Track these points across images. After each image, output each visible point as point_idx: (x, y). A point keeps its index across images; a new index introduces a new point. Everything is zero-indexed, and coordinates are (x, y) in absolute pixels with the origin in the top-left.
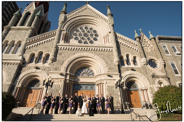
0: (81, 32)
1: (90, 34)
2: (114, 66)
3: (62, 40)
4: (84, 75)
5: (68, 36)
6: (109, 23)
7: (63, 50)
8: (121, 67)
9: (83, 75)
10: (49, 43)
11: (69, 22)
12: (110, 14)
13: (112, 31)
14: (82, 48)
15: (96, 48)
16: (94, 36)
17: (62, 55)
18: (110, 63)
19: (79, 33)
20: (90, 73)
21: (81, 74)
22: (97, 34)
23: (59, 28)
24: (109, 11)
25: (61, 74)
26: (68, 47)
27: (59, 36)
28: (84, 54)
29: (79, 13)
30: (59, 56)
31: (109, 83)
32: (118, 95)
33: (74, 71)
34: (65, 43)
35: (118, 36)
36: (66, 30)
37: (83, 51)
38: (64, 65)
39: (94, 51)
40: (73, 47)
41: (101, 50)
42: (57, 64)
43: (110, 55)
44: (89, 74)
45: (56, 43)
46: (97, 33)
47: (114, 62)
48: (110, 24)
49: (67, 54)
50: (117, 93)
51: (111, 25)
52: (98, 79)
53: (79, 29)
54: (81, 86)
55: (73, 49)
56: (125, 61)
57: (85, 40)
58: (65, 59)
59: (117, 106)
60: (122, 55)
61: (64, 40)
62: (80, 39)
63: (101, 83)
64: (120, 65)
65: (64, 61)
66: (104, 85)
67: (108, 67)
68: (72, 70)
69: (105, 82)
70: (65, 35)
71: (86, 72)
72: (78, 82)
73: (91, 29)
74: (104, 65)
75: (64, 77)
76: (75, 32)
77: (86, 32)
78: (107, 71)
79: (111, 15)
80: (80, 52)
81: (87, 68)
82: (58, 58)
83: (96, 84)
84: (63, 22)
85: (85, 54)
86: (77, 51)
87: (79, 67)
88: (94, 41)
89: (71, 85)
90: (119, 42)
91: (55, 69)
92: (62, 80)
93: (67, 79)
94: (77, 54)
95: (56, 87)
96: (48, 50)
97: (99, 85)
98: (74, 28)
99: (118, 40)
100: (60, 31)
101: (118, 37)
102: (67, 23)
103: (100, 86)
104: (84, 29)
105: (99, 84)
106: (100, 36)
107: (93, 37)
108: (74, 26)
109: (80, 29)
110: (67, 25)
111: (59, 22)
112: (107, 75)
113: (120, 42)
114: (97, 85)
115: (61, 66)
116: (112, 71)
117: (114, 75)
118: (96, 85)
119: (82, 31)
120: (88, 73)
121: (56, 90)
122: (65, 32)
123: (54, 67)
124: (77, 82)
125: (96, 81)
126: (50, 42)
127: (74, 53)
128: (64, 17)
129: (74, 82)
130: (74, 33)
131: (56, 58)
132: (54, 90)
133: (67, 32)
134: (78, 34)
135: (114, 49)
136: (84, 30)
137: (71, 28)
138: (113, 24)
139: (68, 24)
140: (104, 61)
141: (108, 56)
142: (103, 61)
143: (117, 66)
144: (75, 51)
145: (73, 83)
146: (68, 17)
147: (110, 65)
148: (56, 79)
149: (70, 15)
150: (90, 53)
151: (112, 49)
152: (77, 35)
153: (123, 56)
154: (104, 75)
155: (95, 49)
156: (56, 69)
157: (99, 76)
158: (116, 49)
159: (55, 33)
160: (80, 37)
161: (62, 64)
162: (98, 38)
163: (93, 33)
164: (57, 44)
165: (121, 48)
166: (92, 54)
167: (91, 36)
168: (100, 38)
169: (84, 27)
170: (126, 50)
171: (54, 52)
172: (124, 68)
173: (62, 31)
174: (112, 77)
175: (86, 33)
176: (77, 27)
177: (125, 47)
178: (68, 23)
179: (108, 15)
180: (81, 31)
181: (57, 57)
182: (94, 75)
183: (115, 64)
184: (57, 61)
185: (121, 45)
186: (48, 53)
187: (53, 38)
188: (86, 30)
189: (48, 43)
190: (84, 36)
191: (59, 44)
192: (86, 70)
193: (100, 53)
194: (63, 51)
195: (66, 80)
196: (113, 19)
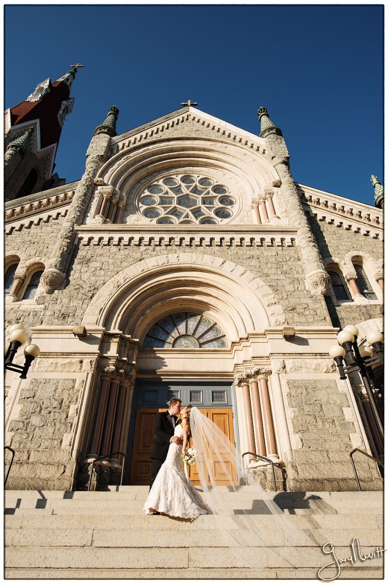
0: (167, 193)
1: (203, 198)
2: (309, 301)
3: (98, 212)
4: (183, 341)
5: (118, 203)
6: (272, 154)
7: (96, 247)
8: (339, 306)
9: (176, 345)
10: (47, 228)
11: (125, 157)
12: (271, 129)
13: (286, 179)
14: (171, 239)
15: (227, 237)
16: (217, 204)
17: (93, 265)
18: (290, 288)
19: (160, 195)
20: (209, 337)
21: (171, 339)
22: (228, 196)
23: (85, 176)
24: (265, 122)
25: (84, 336)
26: (116, 236)
27: (83, 201)
28: (181, 258)
29: (160, 133)
30: (79, 267)
31: (297, 369)
32: (345, 425)
33: (143, 326)
34: (105, 222)
35: (311, 197)
36: (114, 184)
37: (174, 247)
38: (98, 299)
39: (221, 245)
40: (137, 237)
41: (247, 241)
42: (71, 298)
43: (288, 258)
44: (201, 341)
45: (69, 224)
46: (227, 194)
47: (308, 285)
48: (273, 158)
49: (111, 261)
50: (338, 413)
51: (278, 160)
52: (243, 354)
53: (161, 182)
54: (173, 388)
55: (137, 243)
56: (352, 282)
57: (185, 217)
58: (102, 278)
59: (352, 475)
60: (336, 259)
61: (103, 214)
62: (163, 213)
63: (257, 373)
64: (334, 299)
65: (98, 285)
66: (273, 379)
67: (285, 303)
68: (132, 321)
69: (274, 365)
70: (107, 200)
71: (190, 332)
72: (159, 372)
73: (204, 181)
74: (266, 299)
75: (95, 348)
76: (147, 193)
77: (185, 191)
78: (282, 318)
79: (274, 131)
80: (166, 252)
81: (194, 315)
82: (77, 275)
83: (237, 377)
84: (102, 159)
85: (185, 257)
86: (151, 248)
87: (160, 310)
88: (219, 219)
89: (127, 384)
90: (316, 215)
91: (58, 318)
92: (86, 361)
93: (109, 354)
94: (154, 259)
95: (59, 390)
96: (41, 252)
97: (251, 380)
98: (143, 181)
99: (312, 209)
100: (91, 185)
101: (311, 200)
102: (118, 163)
103: (252, 387)
104: (180, 182)
105: (249, 376)
106: (238, 201)
107: (213, 207)
108: (143, 172)
109: (165, 182)
110: (116, 167)
111: (88, 160)
112: (281, 336)
113: (319, 217)
114: (239, 385)
115: (85, 306)
116: (303, 319)
117: (315, 336)
118: (236, 382)
119: (170, 188)
120: (198, 335)
121: (56, 404)
122: (109, 189)
123: (57, 307)
124: (154, 372)
125: (236, 365)
126: (50, 224)
127: (138, 255)
128: (105, 144)
129: (140, 371)
130: (143, 195)
131: (68, 275)
132: (47, 403)
133: (114, 190)
134: (156, 198)
135: (303, 236)
136: (180, 185)
137: (132, 181)
138: (288, 158)
139: (119, 165)
140: (263, 283)
141: (278, 263)
142: (260, 282)
143: (322, 298)
144: (143, 248)
145: (133, 373)
146: (120, 145)
147: (289, 294)
148: (63, 354)
149: (130, 139)
150: (204, 253)
151: (292, 240)
152: (154, 202)
153: (341, 264)
154: (269, 336)
155: (225, 240)
156: (64, 316)
157: (248, 344)
158: (309, 234)
159: (70, 194)
160: (165, 208)
161: (91, 298)
162: (233, 210)
163: (213, 194)
164: (76, 227)
165: (328, 238)
166: (212, 258)
167: (204, 203)
168: (240, 210)
169: (178, 179)
170: (347, 242)
171: (59, 253)
172: (351, 307)
173: (96, 185)
174: (304, 342)
175: (188, 194)
176: (155, 177)
177: (342, 231)
178: (122, 162)
179: (265, 132)
180: (169, 190)
181: (72, 273)
182: (223, 344)
183: (312, 292)
184: (70, 288)
185: (324, 226)
186: (37, 259)
187: (62, 210)
188: (186, 187)
189: (43, 229)
190: (179, 203)
191: (82, 227)
192: (189, 323)
193: (246, 252)
194: (99, 250)
195: (101, 360)
196: (284, 142)
